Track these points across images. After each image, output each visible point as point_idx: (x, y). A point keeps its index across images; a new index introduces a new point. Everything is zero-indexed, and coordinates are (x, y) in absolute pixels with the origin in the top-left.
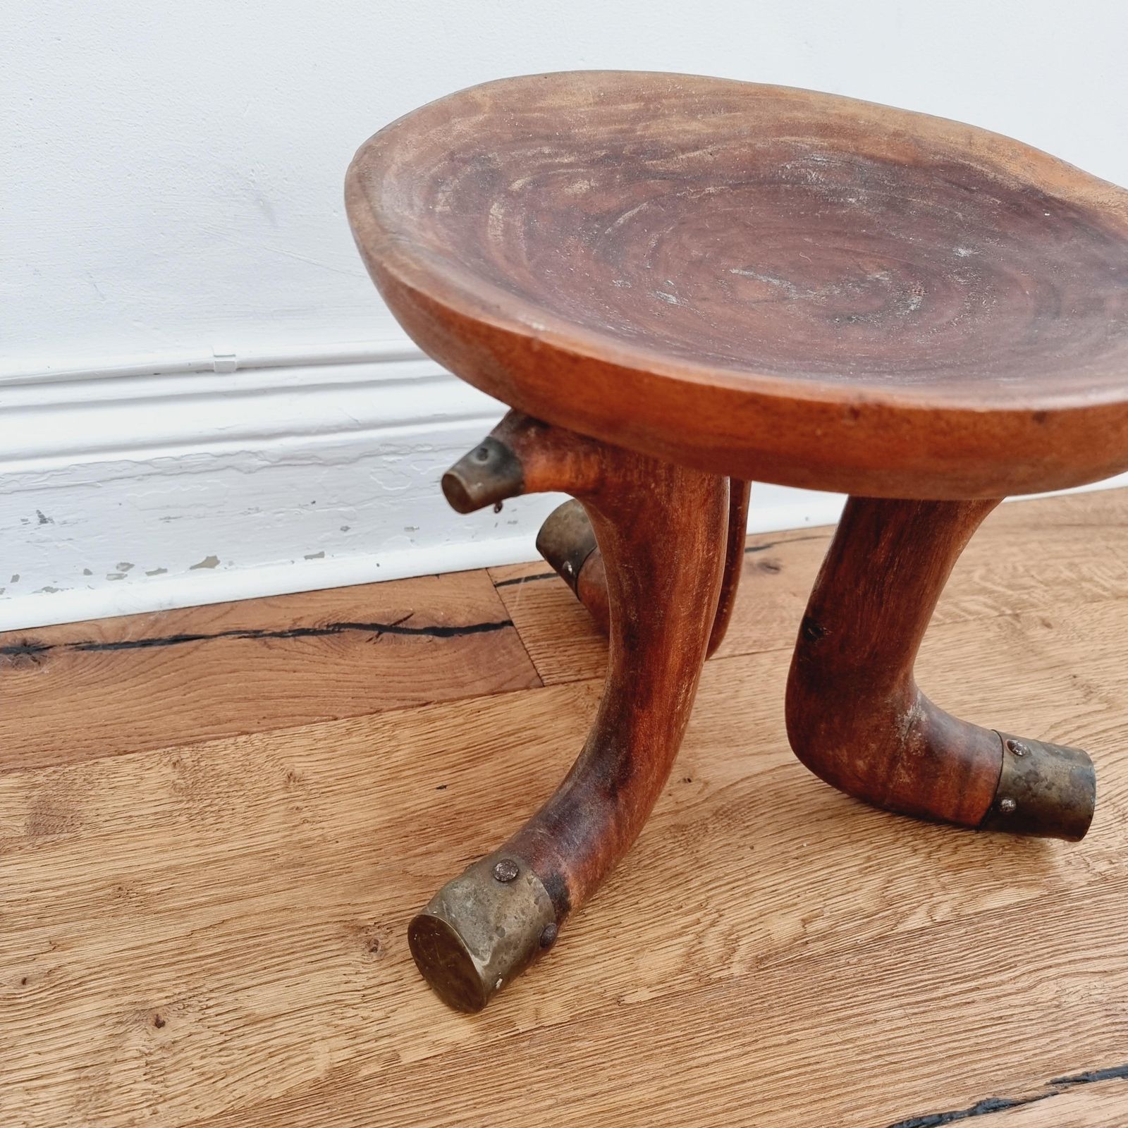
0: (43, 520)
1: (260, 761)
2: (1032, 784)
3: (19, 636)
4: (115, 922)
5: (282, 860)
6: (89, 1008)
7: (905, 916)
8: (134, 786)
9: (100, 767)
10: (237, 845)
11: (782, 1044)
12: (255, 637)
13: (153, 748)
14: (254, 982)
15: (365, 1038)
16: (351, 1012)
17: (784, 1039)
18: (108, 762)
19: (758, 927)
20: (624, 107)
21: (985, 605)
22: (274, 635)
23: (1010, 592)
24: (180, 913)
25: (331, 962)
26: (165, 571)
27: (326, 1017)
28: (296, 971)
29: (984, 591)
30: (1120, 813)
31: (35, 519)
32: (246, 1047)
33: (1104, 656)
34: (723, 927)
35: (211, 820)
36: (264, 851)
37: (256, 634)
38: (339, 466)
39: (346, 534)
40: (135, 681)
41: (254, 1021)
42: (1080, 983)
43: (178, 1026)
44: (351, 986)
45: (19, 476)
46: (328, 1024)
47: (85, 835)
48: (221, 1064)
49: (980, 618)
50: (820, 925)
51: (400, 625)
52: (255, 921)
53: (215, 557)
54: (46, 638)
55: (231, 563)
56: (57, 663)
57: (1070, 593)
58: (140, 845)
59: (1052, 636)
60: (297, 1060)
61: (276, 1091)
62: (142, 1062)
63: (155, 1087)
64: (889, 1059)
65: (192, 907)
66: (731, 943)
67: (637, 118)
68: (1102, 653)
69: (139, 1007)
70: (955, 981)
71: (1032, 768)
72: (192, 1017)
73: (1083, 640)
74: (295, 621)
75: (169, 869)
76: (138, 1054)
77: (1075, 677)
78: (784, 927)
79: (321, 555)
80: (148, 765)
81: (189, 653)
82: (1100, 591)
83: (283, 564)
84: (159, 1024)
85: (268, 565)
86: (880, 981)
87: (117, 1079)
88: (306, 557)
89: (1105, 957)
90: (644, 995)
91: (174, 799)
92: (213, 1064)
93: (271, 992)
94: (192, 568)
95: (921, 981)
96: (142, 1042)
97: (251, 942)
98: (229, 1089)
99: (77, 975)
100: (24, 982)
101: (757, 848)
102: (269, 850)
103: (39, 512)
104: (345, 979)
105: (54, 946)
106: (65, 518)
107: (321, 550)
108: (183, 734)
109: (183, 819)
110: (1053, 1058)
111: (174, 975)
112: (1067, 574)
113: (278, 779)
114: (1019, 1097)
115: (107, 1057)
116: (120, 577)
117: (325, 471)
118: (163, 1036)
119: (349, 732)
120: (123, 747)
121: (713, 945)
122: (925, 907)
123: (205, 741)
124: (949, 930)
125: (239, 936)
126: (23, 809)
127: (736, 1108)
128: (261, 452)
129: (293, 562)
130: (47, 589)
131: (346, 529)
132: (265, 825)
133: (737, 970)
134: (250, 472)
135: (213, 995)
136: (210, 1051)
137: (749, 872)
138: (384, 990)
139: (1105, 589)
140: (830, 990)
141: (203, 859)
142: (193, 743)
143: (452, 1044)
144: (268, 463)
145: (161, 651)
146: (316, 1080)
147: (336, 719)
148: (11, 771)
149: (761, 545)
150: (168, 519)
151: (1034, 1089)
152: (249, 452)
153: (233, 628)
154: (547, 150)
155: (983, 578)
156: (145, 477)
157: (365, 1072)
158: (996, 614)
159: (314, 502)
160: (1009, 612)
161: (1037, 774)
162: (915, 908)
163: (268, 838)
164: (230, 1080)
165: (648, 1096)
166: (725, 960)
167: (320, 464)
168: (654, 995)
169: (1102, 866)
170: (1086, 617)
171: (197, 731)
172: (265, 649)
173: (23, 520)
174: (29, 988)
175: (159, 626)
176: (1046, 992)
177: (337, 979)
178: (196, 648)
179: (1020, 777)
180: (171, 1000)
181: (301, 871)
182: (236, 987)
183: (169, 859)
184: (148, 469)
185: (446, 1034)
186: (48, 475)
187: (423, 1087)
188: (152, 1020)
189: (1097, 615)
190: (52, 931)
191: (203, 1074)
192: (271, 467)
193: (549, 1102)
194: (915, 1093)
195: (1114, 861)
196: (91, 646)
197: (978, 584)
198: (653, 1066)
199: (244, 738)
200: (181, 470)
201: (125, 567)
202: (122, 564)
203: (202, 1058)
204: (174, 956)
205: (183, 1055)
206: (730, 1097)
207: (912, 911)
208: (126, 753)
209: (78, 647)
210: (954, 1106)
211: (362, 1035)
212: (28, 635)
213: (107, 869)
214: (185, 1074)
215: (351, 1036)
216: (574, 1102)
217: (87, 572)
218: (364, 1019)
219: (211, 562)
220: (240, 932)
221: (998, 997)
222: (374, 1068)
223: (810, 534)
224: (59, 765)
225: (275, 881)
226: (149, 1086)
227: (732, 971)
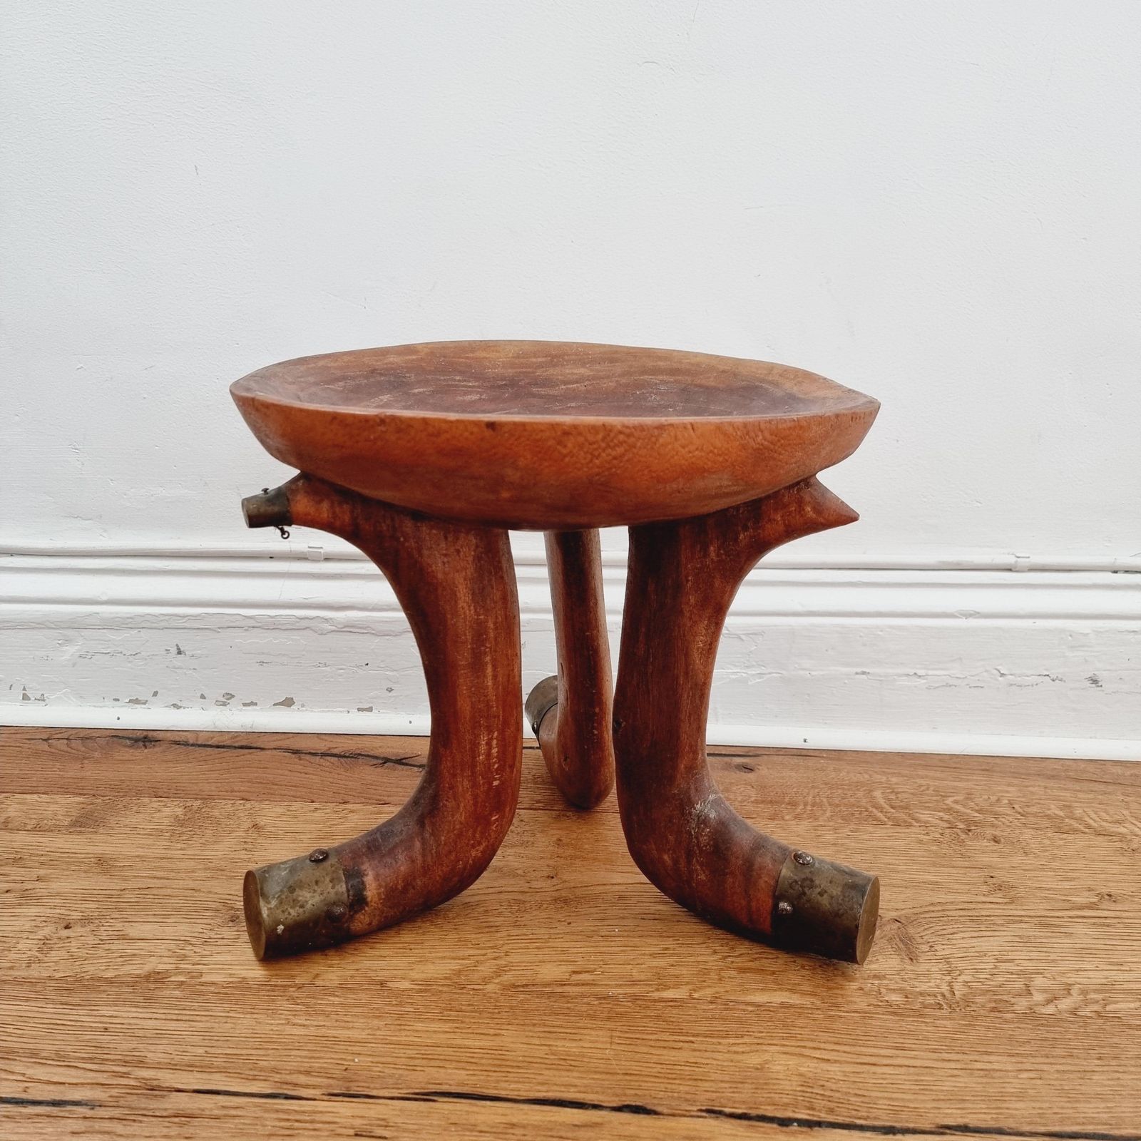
0: (179, 652)
1: (242, 815)
2: (806, 890)
3: (145, 733)
4: (83, 875)
5: (210, 865)
6: (33, 911)
7: (667, 987)
8: (151, 814)
9: (139, 801)
10: (189, 853)
11: (489, 1034)
12: (296, 753)
13: (179, 798)
14: (141, 920)
15: (188, 962)
16: (190, 947)
17: (492, 1032)
18: (146, 800)
19: (532, 968)
20: (534, 360)
21: (941, 819)
22: (310, 753)
23: (977, 815)
24: (125, 878)
25: (198, 921)
26: (256, 704)
27: (173, 947)
28: (174, 920)
29: (948, 810)
30: (949, 969)
31: (174, 650)
32: (109, 950)
33: (1043, 870)
34: (502, 962)
35: (184, 838)
36: (204, 859)
37: (296, 752)
38: (387, 637)
39: (390, 694)
40: (197, 764)
41: (124, 938)
42: (793, 1062)
43: (77, 930)
44: (201, 935)
45: (167, 617)
46: (169, 950)
47: (101, 831)
48: (87, 954)
49: (926, 825)
50: (585, 977)
51: (404, 761)
52: (169, 892)
53: (292, 699)
54: (160, 736)
55: (303, 706)
56: (156, 749)
57: (1045, 823)
58: (130, 842)
59: (995, 848)
60: (134, 962)
61: (109, 974)
62: (42, 942)
63: (39, 955)
64: (573, 1063)
65: (135, 877)
66: (499, 972)
67: (541, 366)
68: (1041, 867)
69: (63, 917)
70: (673, 1033)
71: (809, 876)
72: (88, 928)
73: (1026, 856)
74: (330, 749)
75: (138, 856)
76: (43, 938)
77: (992, 877)
78: (551, 972)
79: (370, 709)
80: (168, 805)
81: (244, 755)
82: (1081, 827)
83: (341, 712)
84: (67, 927)
85: (329, 711)
86: (609, 1019)
87: (20, 946)
88: (359, 710)
89: (838, 1051)
90: (406, 985)
91: (171, 824)
92: (82, 953)
93: (147, 927)
94: (274, 705)
95: (644, 1027)
96: (50, 933)
97: (156, 901)
98: (82, 966)
99: (40, 894)
100: (7, 892)
101: (572, 925)
102: (208, 859)
103: (177, 645)
104: (201, 931)
105: (39, 879)
106: (194, 653)
107: (371, 705)
108: (203, 793)
109: (167, 834)
110: (722, 1097)
111: (97, 906)
112: (1055, 810)
113: (247, 825)
114: (665, 1111)
115: (24, 936)
116: (224, 704)
117: (378, 640)
118: (65, 933)
119: (316, 809)
120: (160, 794)
121: (486, 969)
122: (690, 987)
123: (215, 799)
124: (698, 1003)
125: (151, 897)
126: (75, 813)
127: (418, 1058)
128: (331, 619)
129: (349, 712)
130: (175, 706)
131: (390, 690)
132: (216, 847)
133: (490, 987)
134: (322, 634)
135: (111, 921)
136: (86, 946)
137: (553, 936)
138: (220, 942)
139: (1089, 827)
140: (558, 1014)
141: (162, 856)
142: (207, 799)
143: (243, 978)
144: (334, 628)
145: (227, 751)
146: (138, 976)
147: (313, 802)
148: (85, 794)
149: (751, 754)
150: (262, 663)
151: (686, 1111)
152: (322, 618)
153: (285, 747)
154: (458, 378)
155: (956, 802)
156: (250, 629)
157: (173, 979)
158: (947, 825)
159: (367, 664)
160: (962, 826)
161: (812, 881)
162: (682, 985)
163: (213, 853)
164: (86, 962)
165: (355, 1036)
166: (486, 981)
167: (373, 634)
168: (413, 986)
169: (895, 998)
170: (1047, 842)
171: (213, 793)
172: (297, 760)
173: (166, 650)
174: (8, 895)
175: (238, 739)
176: (755, 1060)
177: (197, 930)
178: (250, 753)
179: (796, 882)
180: (84, 918)
181: (219, 873)
182: (128, 920)
183: (140, 852)
184: (252, 623)
185: (242, 972)
186: (186, 618)
187: (202, 994)
188: (65, 925)
189: (1061, 842)
190: (42, 872)
191: (72, 956)
192: (337, 631)
193: (283, 1022)
194: (576, 1086)
195: (909, 996)
196: (186, 744)
197: (948, 805)
198: (376, 1022)
199: (241, 802)
200: (273, 626)
201: (229, 697)
202: (227, 694)
203: (79, 948)
204: (103, 897)
205: (68, 944)
206: (416, 1052)
207: (676, 986)
208: (161, 797)
209: (177, 743)
210: (602, 1101)
211: (189, 960)
212: (150, 734)
213: (99, 850)
214: (64, 954)
215: (178, 959)
216: (300, 1026)
217: (203, 697)
218: (195, 952)
219: (288, 703)
220: (154, 895)
221: (706, 1051)
222: (182, 978)
223: (804, 753)
224: (114, 796)
225: (201, 874)
226: (37, 954)
227: (485, 987)
